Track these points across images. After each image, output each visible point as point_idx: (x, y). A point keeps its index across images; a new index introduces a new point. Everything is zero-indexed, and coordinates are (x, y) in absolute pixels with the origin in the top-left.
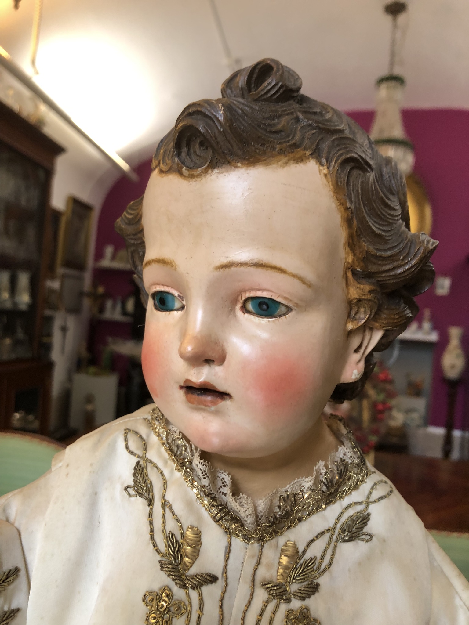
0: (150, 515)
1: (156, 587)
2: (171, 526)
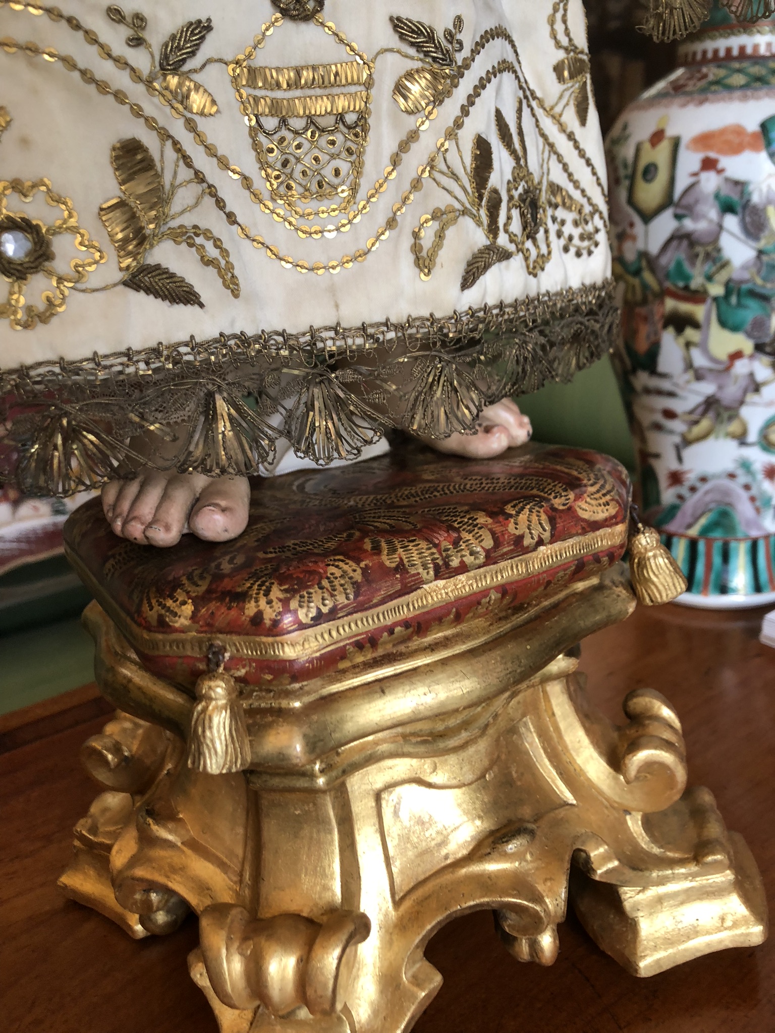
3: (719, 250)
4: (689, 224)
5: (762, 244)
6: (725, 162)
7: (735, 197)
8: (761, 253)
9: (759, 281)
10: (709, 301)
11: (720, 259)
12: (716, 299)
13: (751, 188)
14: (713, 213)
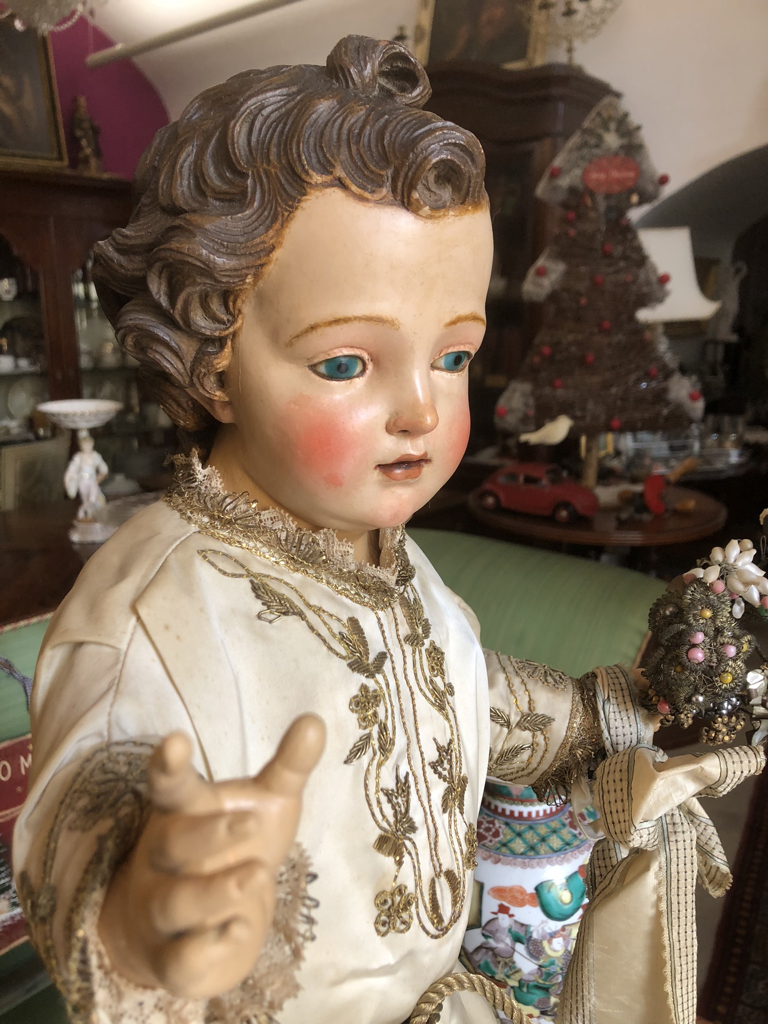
0: (312, 628)
1: (355, 691)
2: (336, 627)
3: (514, 963)
4: (492, 942)
5: (541, 962)
6: (513, 910)
7: (522, 934)
8: (540, 966)
9: (541, 981)
10: (508, 988)
11: (514, 968)
12: (512, 987)
13: (532, 929)
14: (508, 941)
